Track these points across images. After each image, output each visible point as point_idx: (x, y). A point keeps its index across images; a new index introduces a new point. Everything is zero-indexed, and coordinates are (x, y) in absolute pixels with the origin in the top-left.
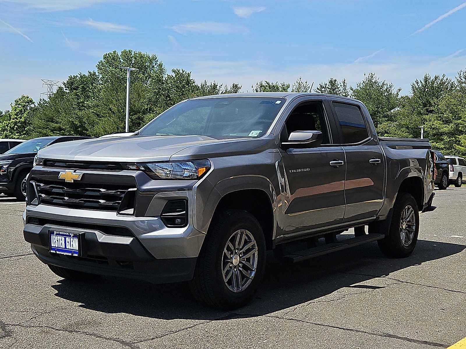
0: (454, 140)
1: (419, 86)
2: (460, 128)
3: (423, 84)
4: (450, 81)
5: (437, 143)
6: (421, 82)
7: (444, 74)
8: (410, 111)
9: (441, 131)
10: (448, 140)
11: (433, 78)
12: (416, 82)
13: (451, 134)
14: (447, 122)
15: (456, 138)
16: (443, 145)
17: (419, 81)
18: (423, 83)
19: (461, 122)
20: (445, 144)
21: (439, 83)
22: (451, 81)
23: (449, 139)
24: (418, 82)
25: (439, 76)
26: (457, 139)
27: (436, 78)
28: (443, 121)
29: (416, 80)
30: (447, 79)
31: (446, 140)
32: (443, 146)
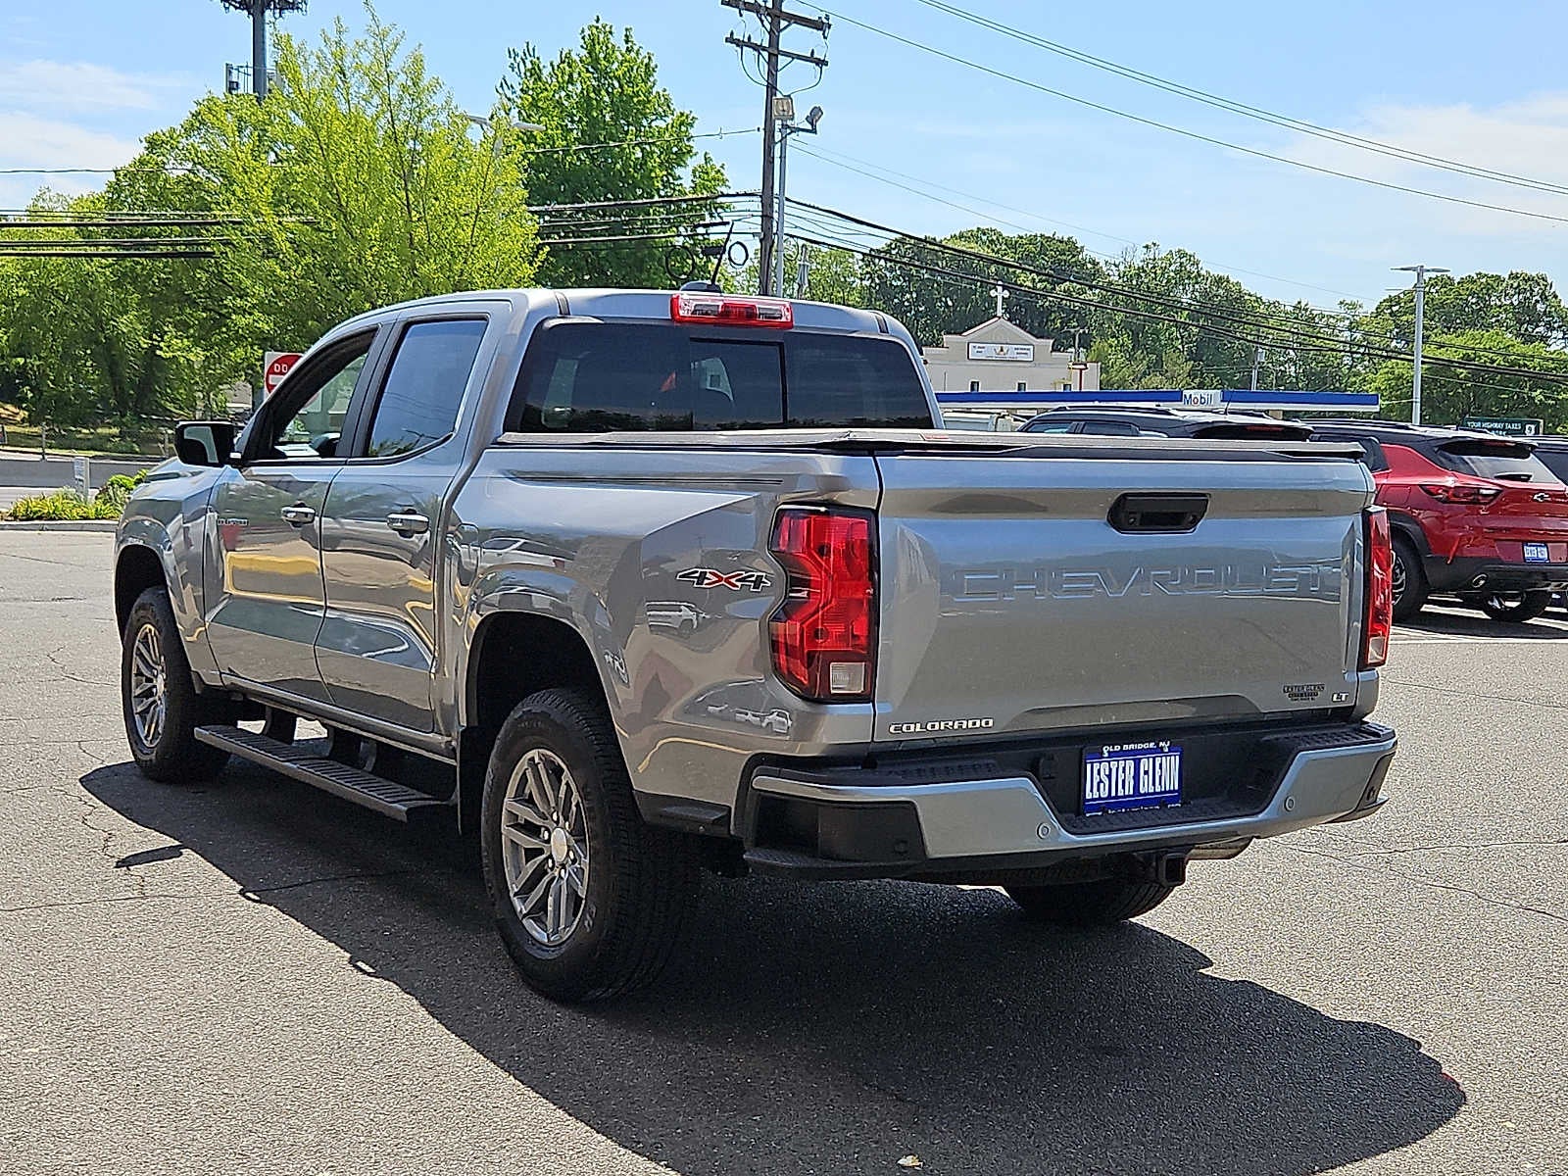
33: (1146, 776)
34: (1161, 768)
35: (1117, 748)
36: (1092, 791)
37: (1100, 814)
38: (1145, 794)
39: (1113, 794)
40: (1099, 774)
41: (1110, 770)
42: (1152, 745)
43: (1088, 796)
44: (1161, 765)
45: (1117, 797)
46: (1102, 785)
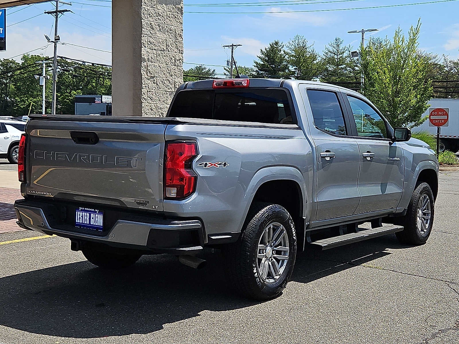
33: (93, 219)
34: (97, 218)
35: (83, 209)
36: (78, 220)
37: (79, 227)
38: (92, 225)
39: (83, 222)
40: (79, 215)
41: (83, 215)
42: (93, 210)
43: (77, 221)
44: (97, 217)
45: (84, 223)
46: (80, 219)
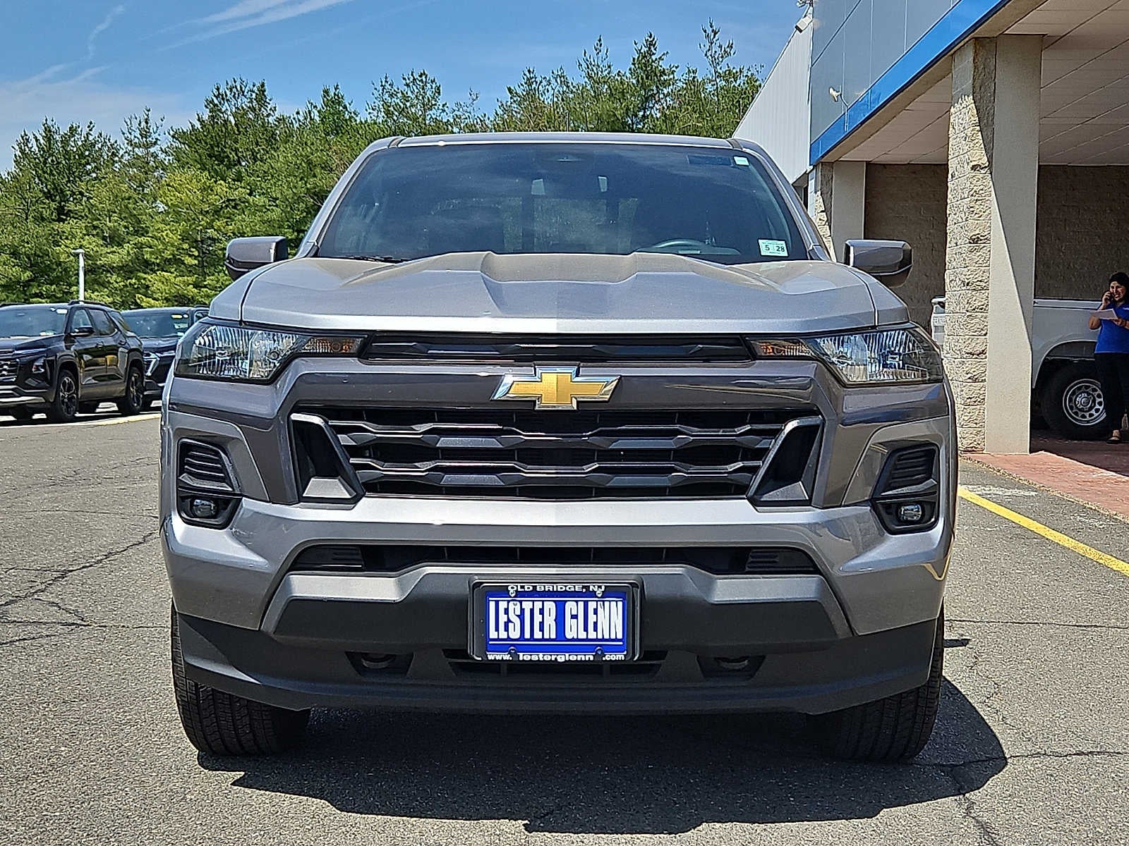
0: (135, 284)
1: (33, 150)
2: (147, 256)
3: (41, 145)
4: (107, 141)
5: (93, 293)
6: (36, 138)
7: (91, 123)
8: (19, 212)
9: (101, 262)
10: (120, 284)
11: (64, 130)
12: (22, 137)
13: (126, 270)
14: (114, 240)
15: (138, 279)
16: (109, 297)
17: (31, 137)
18: (42, 141)
19: (149, 241)
20: (114, 295)
21: (80, 143)
22: (109, 140)
23: (123, 283)
24: (27, 140)
25: (79, 127)
26: (142, 281)
27: (73, 130)
28: (104, 238)
29: (23, 134)
30: (101, 134)
31: (116, 285)
32: (110, 300)
